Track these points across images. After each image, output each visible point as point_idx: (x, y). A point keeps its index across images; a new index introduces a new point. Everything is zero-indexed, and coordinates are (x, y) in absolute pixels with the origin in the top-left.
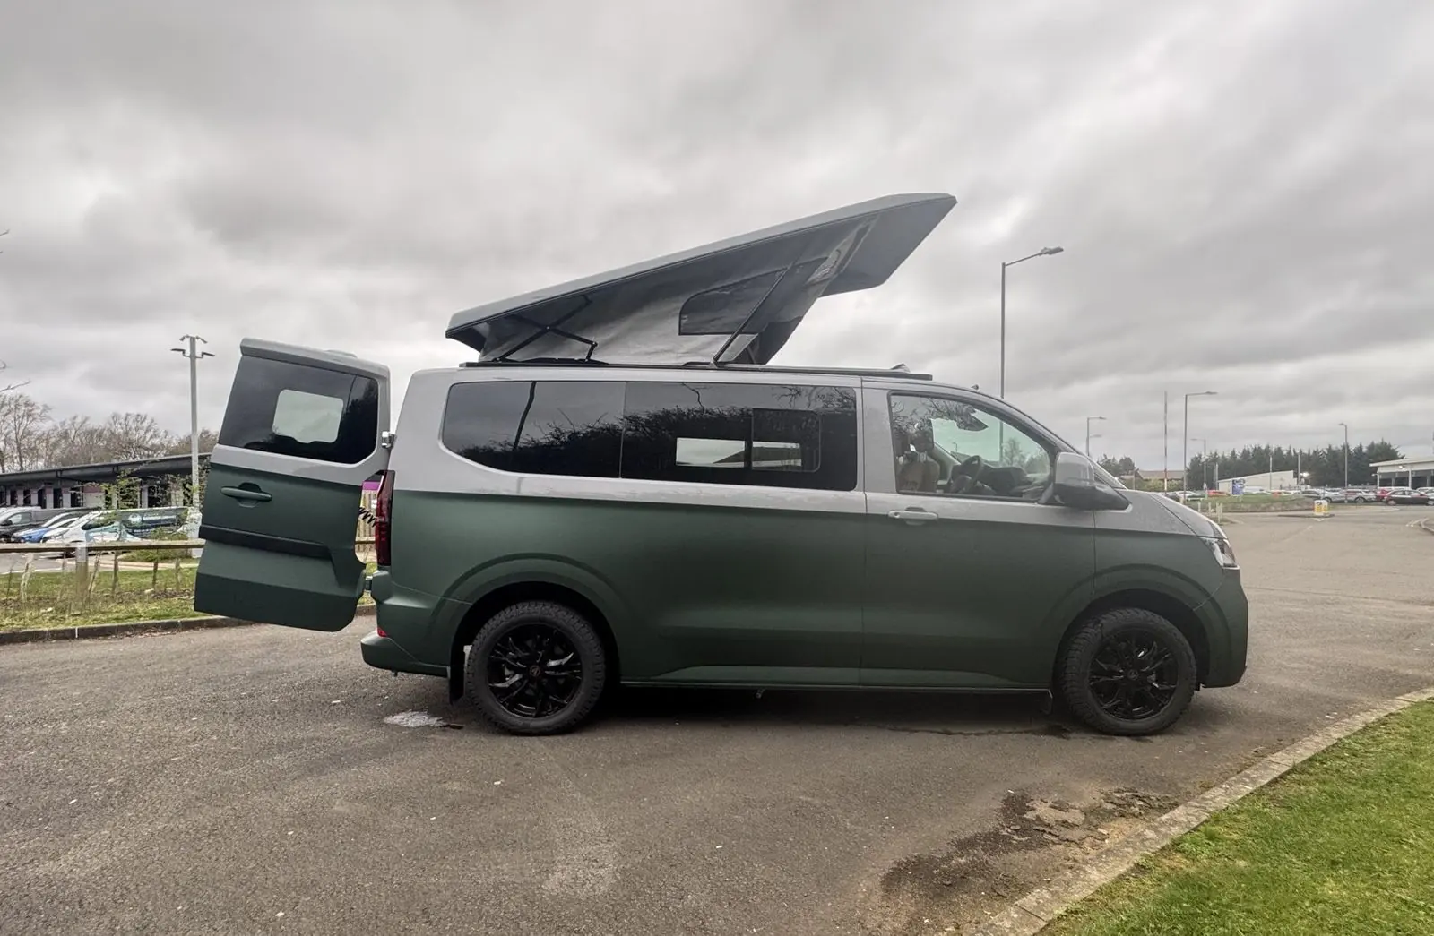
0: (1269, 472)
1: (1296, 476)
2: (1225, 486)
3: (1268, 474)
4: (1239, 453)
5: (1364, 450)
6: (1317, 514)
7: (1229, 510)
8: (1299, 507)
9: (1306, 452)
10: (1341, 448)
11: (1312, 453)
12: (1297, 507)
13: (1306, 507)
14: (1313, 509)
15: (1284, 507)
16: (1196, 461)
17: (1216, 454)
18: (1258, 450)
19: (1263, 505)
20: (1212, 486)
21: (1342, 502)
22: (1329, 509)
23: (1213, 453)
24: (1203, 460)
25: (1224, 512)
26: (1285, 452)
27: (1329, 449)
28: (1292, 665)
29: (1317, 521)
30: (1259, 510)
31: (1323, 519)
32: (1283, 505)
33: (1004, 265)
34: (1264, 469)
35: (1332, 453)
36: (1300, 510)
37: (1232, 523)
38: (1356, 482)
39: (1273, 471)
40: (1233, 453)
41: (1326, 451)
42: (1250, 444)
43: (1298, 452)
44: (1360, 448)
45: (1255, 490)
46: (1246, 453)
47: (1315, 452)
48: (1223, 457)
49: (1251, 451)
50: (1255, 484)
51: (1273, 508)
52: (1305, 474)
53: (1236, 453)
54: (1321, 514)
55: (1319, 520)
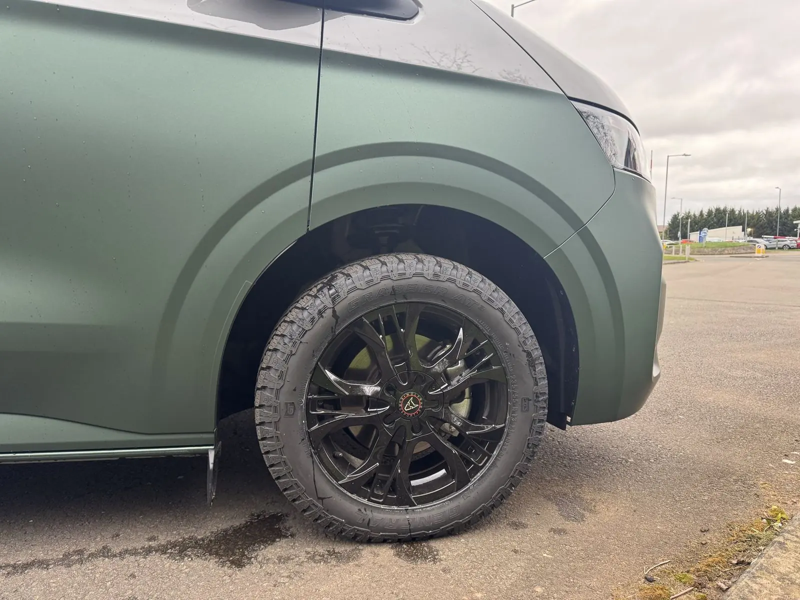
0: (725, 226)
1: (743, 230)
2: (694, 236)
3: (725, 228)
4: (705, 213)
5: (790, 212)
6: (756, 255)
7: (696, 253)
8: (745, 252)
9: (751, 212)
10: (775, 210)
11: (755, 213)
12: (743, 251)
13: (749, 251)
14: (754, 253)
15: (734, 252)
16: (675, 218)
17: (689, 213)
18: (718, 210)
19: (720, 250)
20: (685, 236)
21: (774, 248)
22: (766, 253)
23: (687, 212)
24: (680, 217)
25: (691, 254)
26: (737, 212)
27: (767, 211)
28: (734, 373)
29: (756, 260)
30: (717, 253)
31: (761, 259)
32: (734, 249)
33: (513, 7)
34: (722, 225)
35: (769, 214)
36: (746, 253)
37: (696, 261)
38: (783, 234)
39: (728, 226)
40: (701, 212)
41: (765, 212)
42: (713, 206)
43: (745, 212)
44: (787, 211)
45: (715, 240)
46: (710, 212)
47: (757, 213)
48: (694, 215)
49: (714, 211)
50: (714, 236)
51: (726, 252)
52: (749, 230)
53: (704, 212)
54: (760, 255)
55: (758, 259)
